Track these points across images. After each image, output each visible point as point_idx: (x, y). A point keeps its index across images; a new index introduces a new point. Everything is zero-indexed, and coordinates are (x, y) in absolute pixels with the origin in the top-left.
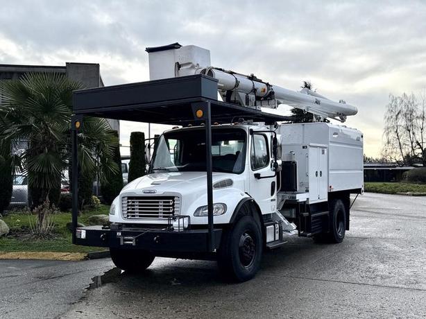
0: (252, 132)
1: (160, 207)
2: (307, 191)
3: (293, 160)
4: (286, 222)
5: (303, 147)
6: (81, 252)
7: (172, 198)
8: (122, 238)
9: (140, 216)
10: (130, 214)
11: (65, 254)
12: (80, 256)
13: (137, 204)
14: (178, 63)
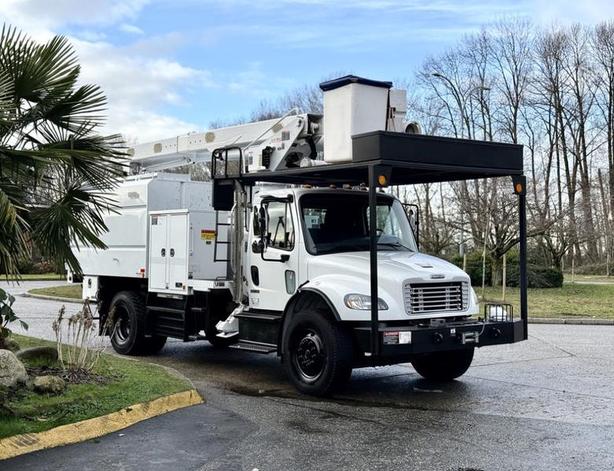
1: (447, 301)
7: (459, 284)
8: (464, 336)
9: (425, 309)
13: (421, 293)
14: (394, 109)
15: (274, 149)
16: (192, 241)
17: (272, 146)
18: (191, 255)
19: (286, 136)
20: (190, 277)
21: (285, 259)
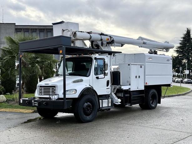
0: (96, 58)
2: (130, 85)
3: (118, 71)
4: (116, 98)
5: (128, 65)
6: (32, 110)
7: (55, 87)
8: (33, 103)
9: (44, 94)
10: (40, 93)
11: (25, 110)
12: (31, 111)
13: (43, 89)
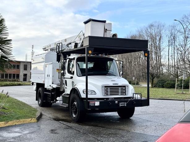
1: (119, 92)
8: (120, 104)
13: (109, 89)
14: (107, 29)
15: (78, 43)
16: (53, 72)
17: (77, 42)
18: (53, 76)
19: (81, 39)
20: (53, 83)
21: (72, 78)
